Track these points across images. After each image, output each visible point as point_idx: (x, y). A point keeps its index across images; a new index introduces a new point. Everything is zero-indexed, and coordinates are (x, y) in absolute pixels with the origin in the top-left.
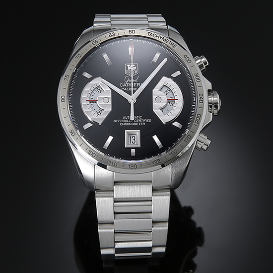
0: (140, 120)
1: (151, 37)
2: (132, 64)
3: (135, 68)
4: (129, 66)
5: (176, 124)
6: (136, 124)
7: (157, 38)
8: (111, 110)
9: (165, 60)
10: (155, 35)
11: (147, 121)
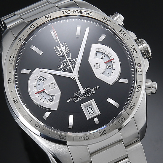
0: (89, 91)
1: (66, 14)
2: (61, 45)
3: (65, 47)
4: (58, 48)
5: (122, 80)
6: (88, 95)
7: (72, 14)
8: (60, 93)
9: (88, 29)
10: (69, 12)
11: (96, 88)
